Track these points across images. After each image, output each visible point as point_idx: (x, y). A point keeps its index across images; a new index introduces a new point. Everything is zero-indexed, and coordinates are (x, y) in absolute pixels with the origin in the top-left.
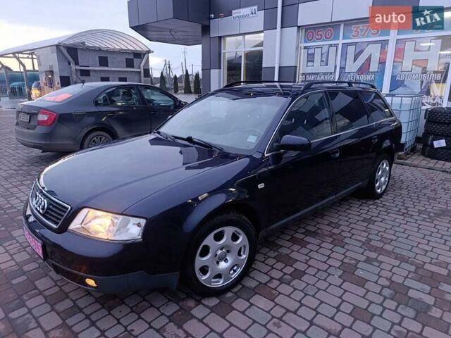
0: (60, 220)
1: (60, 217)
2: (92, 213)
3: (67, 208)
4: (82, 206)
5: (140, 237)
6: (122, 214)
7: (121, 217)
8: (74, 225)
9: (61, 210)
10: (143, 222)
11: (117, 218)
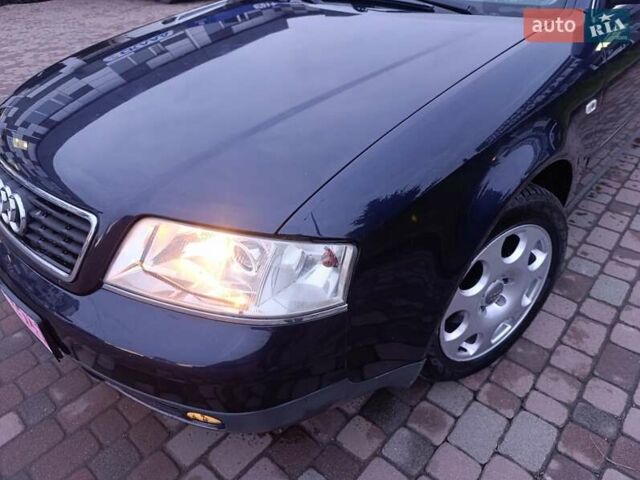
0: (75, 256)
1: (71, 247)
2: (167, 230)
3: (88, 223)
4: (136, 213)
5: (339, 299)
6: (276, 236)
7: (271, 245)
8: (123, 270)
9: (71, 227)
10: (348, 253)
11: (253, 246)
